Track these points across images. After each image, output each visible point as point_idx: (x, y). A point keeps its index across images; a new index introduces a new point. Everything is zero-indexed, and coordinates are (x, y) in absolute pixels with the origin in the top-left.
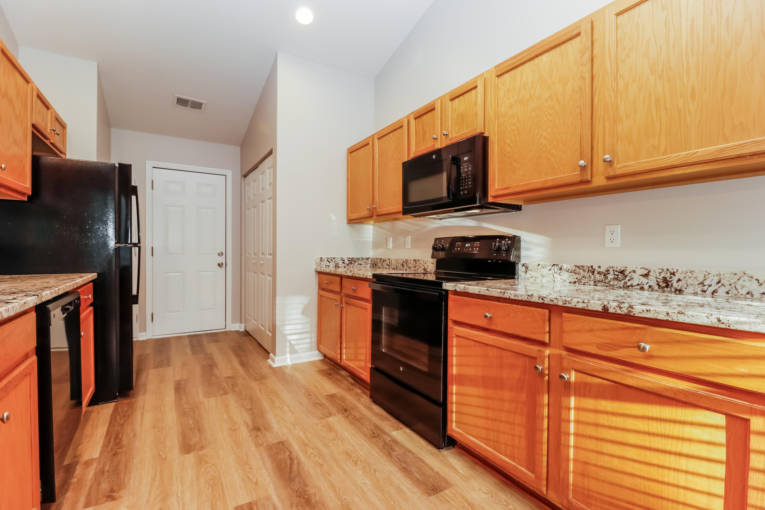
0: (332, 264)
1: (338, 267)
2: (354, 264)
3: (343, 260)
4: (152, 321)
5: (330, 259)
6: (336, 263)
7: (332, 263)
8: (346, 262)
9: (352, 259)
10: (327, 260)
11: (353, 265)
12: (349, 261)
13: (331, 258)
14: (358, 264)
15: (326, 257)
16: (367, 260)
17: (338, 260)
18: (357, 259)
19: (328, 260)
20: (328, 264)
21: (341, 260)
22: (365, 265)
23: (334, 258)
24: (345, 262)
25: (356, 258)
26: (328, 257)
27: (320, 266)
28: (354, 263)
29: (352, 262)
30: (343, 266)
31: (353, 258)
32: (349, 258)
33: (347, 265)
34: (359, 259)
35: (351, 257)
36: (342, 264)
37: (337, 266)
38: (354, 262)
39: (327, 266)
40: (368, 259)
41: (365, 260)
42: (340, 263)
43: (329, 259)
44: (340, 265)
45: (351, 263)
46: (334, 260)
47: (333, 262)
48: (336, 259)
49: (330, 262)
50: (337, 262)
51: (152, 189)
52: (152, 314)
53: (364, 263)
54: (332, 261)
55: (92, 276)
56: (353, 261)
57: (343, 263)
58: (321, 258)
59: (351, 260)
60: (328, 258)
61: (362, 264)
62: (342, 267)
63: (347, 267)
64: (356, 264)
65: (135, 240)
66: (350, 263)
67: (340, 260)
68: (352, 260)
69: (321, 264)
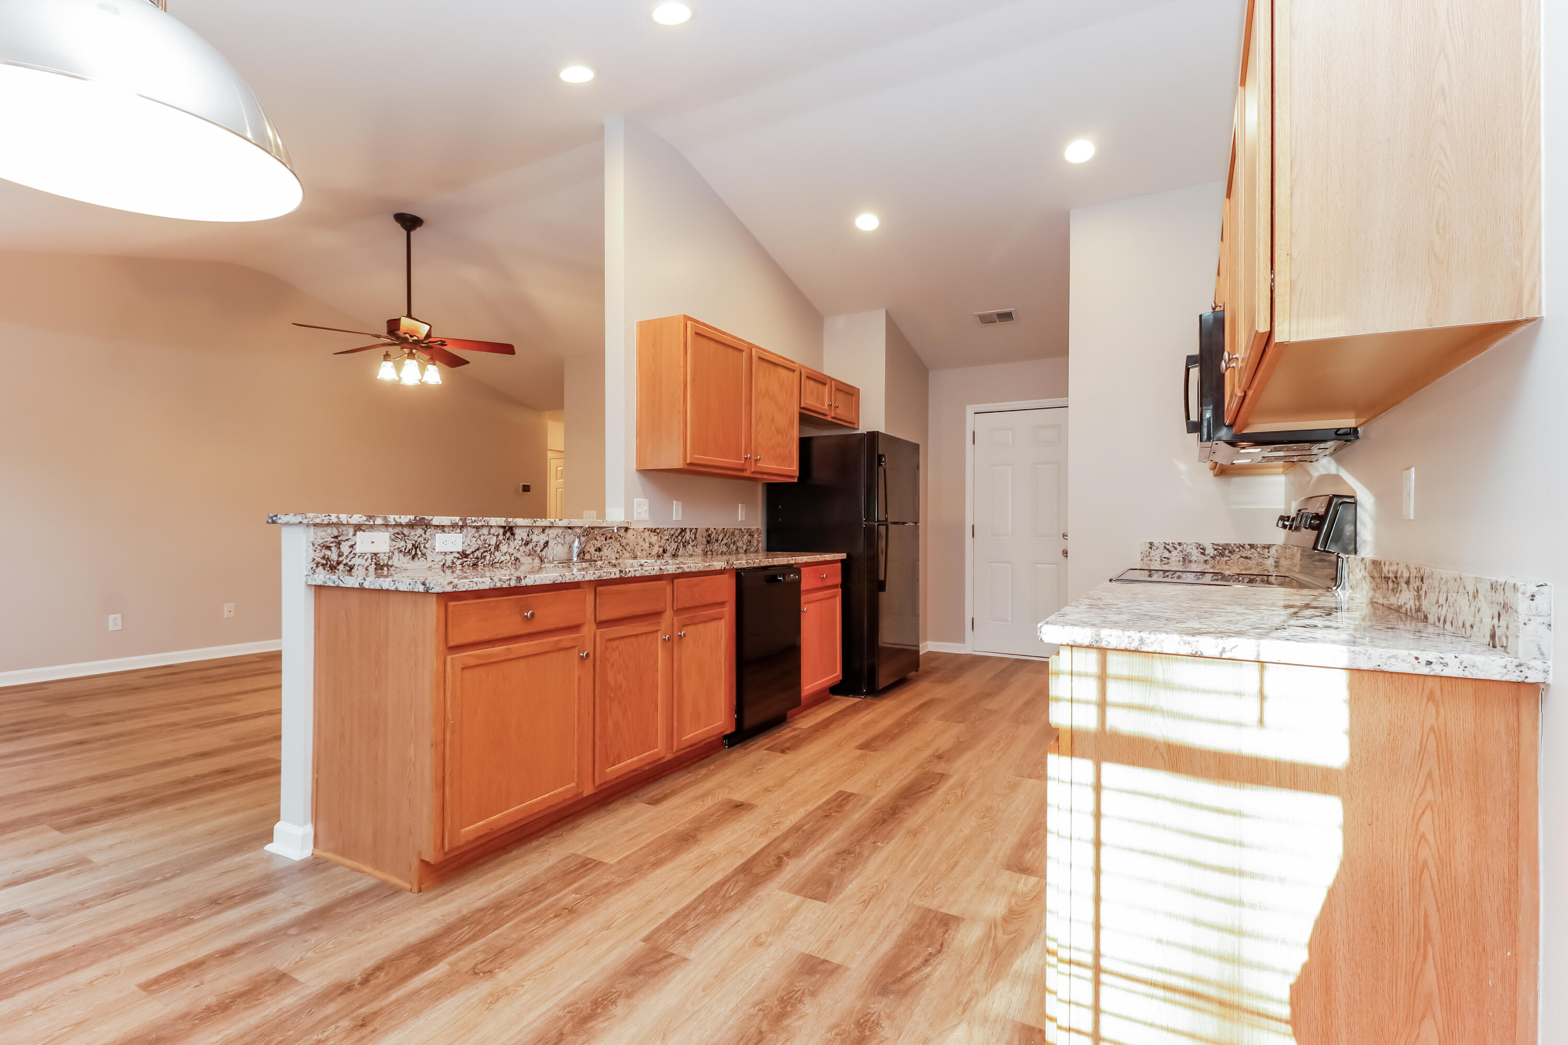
0: (1175, 556)
1: (1190, 561)
2: (1229, 557)
3: (1201, 549)
4: (973, 630)
5: (1171, 545)
6: (1185, 553)
7: (1174, 553)
8: (1210, 551)
9: (1225, 547)
10: (1165, 547)
11: (1228, 559)
12: (1215, 549)
13: (1173, 543)
14: (1242, 557)
15: (1162, 542)
16: (1267, 550)
17: (1190, 547)
18: (1238, 548)
19: (1167, 547)
20: (1167, 554)
21: (1198, 548)
22: (1260, 560)
23: (1180, 544)
24: (1207, 552)
25: (1235, 544)
26: (1167, 542)
27: (1149, 558)
28: (1229, 555)
29: (1223, 552)
30: (1202, 560)
31: (1227, 544)
32: (1218, 545)
33: (1211, 557)
34: (1243, 547)
35: (1222, 542)
36: (1200, 556)
37: (1186, 560)
38: (1229, 552)
39: (1164, 558)
40: (1268, 547)
41: (1258, 550)
42: (1195, 555)
43: (1168, 545)
44: (1194, 558)
45: (1222, 555)
46: (1179, 548)
47: (1178, 551)
48: (1185, 546)
49: (1170, 552)
50: (1188, 551)
51: (974, 443)
52: (973, 619)
53: (1256, 555)
54: (1176, 549)
55: (843, 556)
56: (1227, 551)
57: (1203, 554)
58: (1151, 544)
59: (1220, 548)
60: (1166, 544)
61: (1250, 558)
62: (1200, 562)
63: (1211, 562)
64: (1235, 557)
65: (882, 518)
66: (1220, 554)
67: (1195, 548)
68: (1225, 549)
69: (1151, 555)
